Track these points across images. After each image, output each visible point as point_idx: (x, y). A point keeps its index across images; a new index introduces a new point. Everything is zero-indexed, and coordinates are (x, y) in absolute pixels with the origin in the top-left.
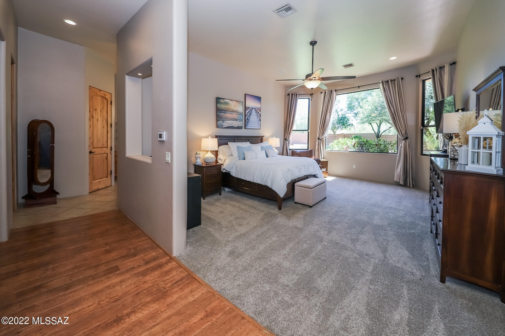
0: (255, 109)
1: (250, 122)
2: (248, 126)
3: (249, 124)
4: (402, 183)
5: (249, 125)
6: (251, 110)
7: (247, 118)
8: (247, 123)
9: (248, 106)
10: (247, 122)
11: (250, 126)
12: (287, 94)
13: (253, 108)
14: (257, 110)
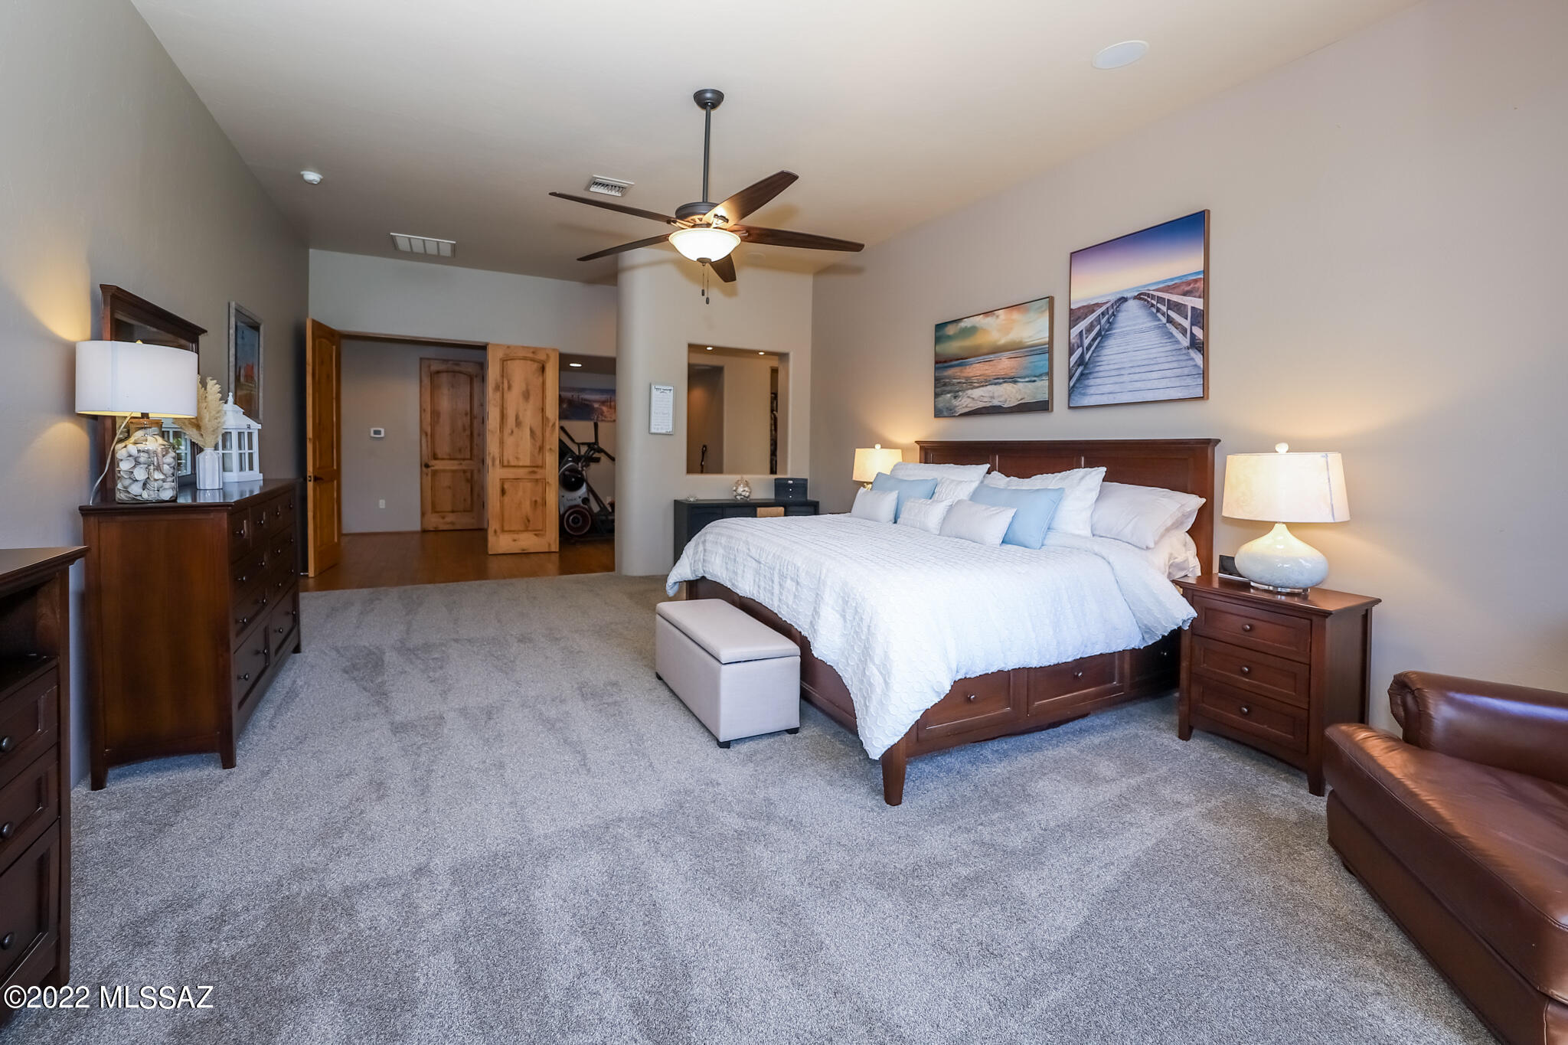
0: (1138, 297)
1: (1101, 374)
2: (1084, 394)
3: (1091, 382)
5: (1092, 391)
6: (1104, 313)
7: (1082, 356)
8: (1078, 380)
9: (1085, 304)
10: (1082, 374)
11: (1099, 390)
13: (1124, 300)
14: (1160, 300)
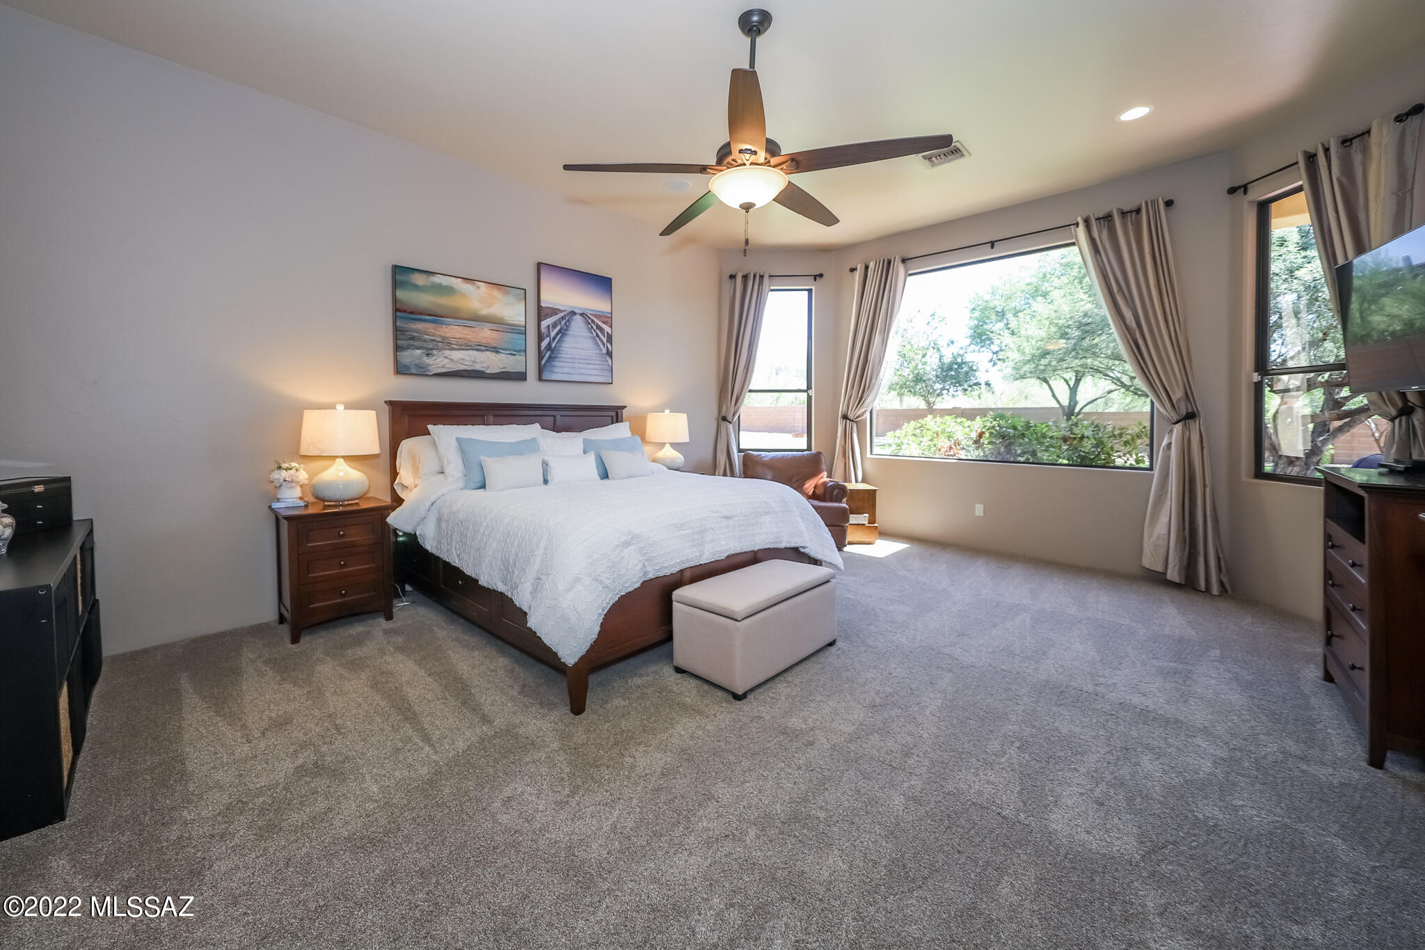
0: (582, 315)
1: (562, 360)
2: (552, 372)
3: (556, 364)
4: (1173, 574)
5: (556, 370)
6: (563, 318)
7: (549, 344)
8: (548, 361)
9: (551, 306)
10: (550, 357)
11: (561, 370)
12: (729, 275)
13: (573, 313)
14: (593, 321)
